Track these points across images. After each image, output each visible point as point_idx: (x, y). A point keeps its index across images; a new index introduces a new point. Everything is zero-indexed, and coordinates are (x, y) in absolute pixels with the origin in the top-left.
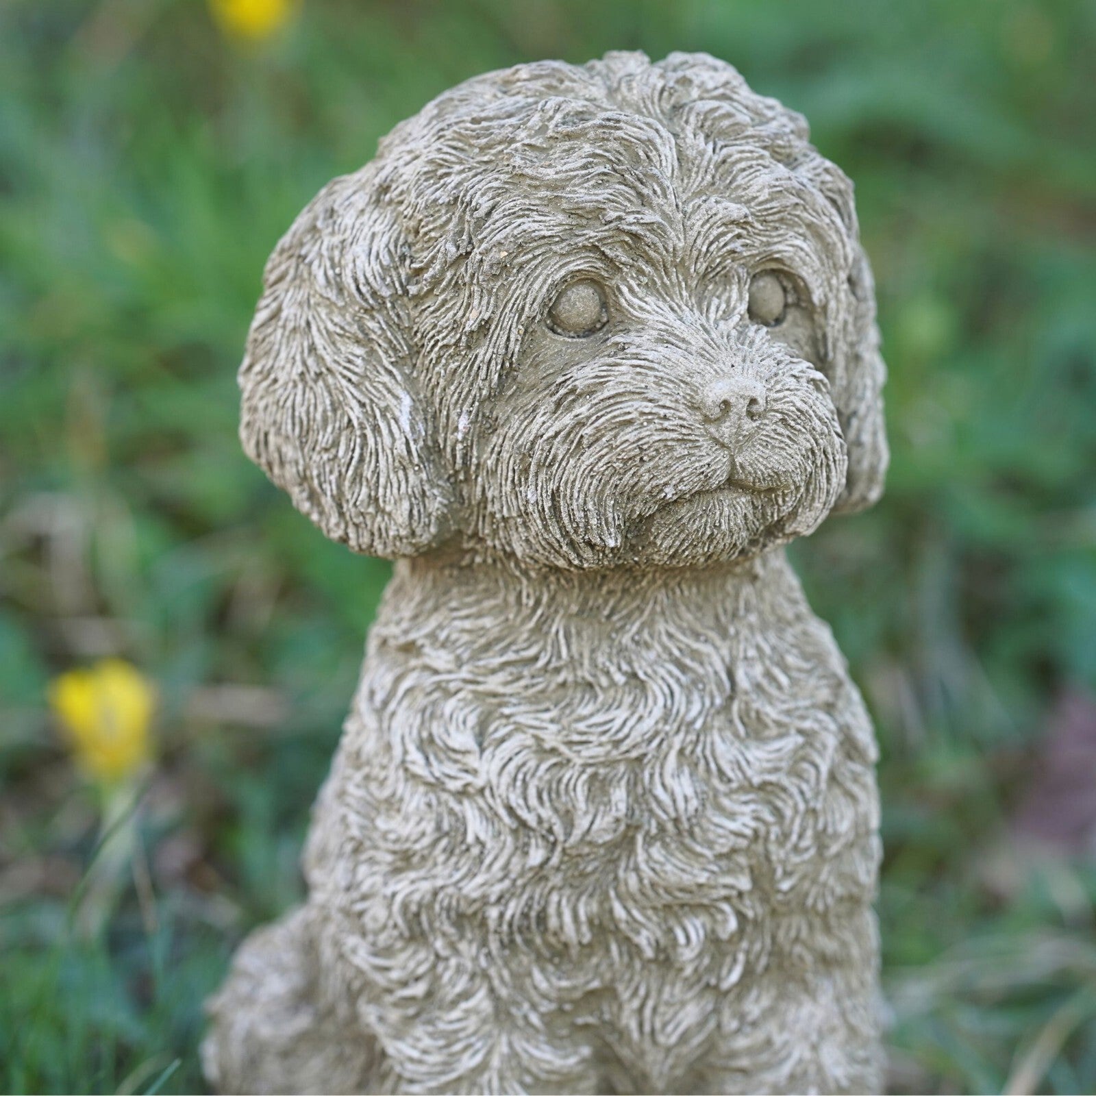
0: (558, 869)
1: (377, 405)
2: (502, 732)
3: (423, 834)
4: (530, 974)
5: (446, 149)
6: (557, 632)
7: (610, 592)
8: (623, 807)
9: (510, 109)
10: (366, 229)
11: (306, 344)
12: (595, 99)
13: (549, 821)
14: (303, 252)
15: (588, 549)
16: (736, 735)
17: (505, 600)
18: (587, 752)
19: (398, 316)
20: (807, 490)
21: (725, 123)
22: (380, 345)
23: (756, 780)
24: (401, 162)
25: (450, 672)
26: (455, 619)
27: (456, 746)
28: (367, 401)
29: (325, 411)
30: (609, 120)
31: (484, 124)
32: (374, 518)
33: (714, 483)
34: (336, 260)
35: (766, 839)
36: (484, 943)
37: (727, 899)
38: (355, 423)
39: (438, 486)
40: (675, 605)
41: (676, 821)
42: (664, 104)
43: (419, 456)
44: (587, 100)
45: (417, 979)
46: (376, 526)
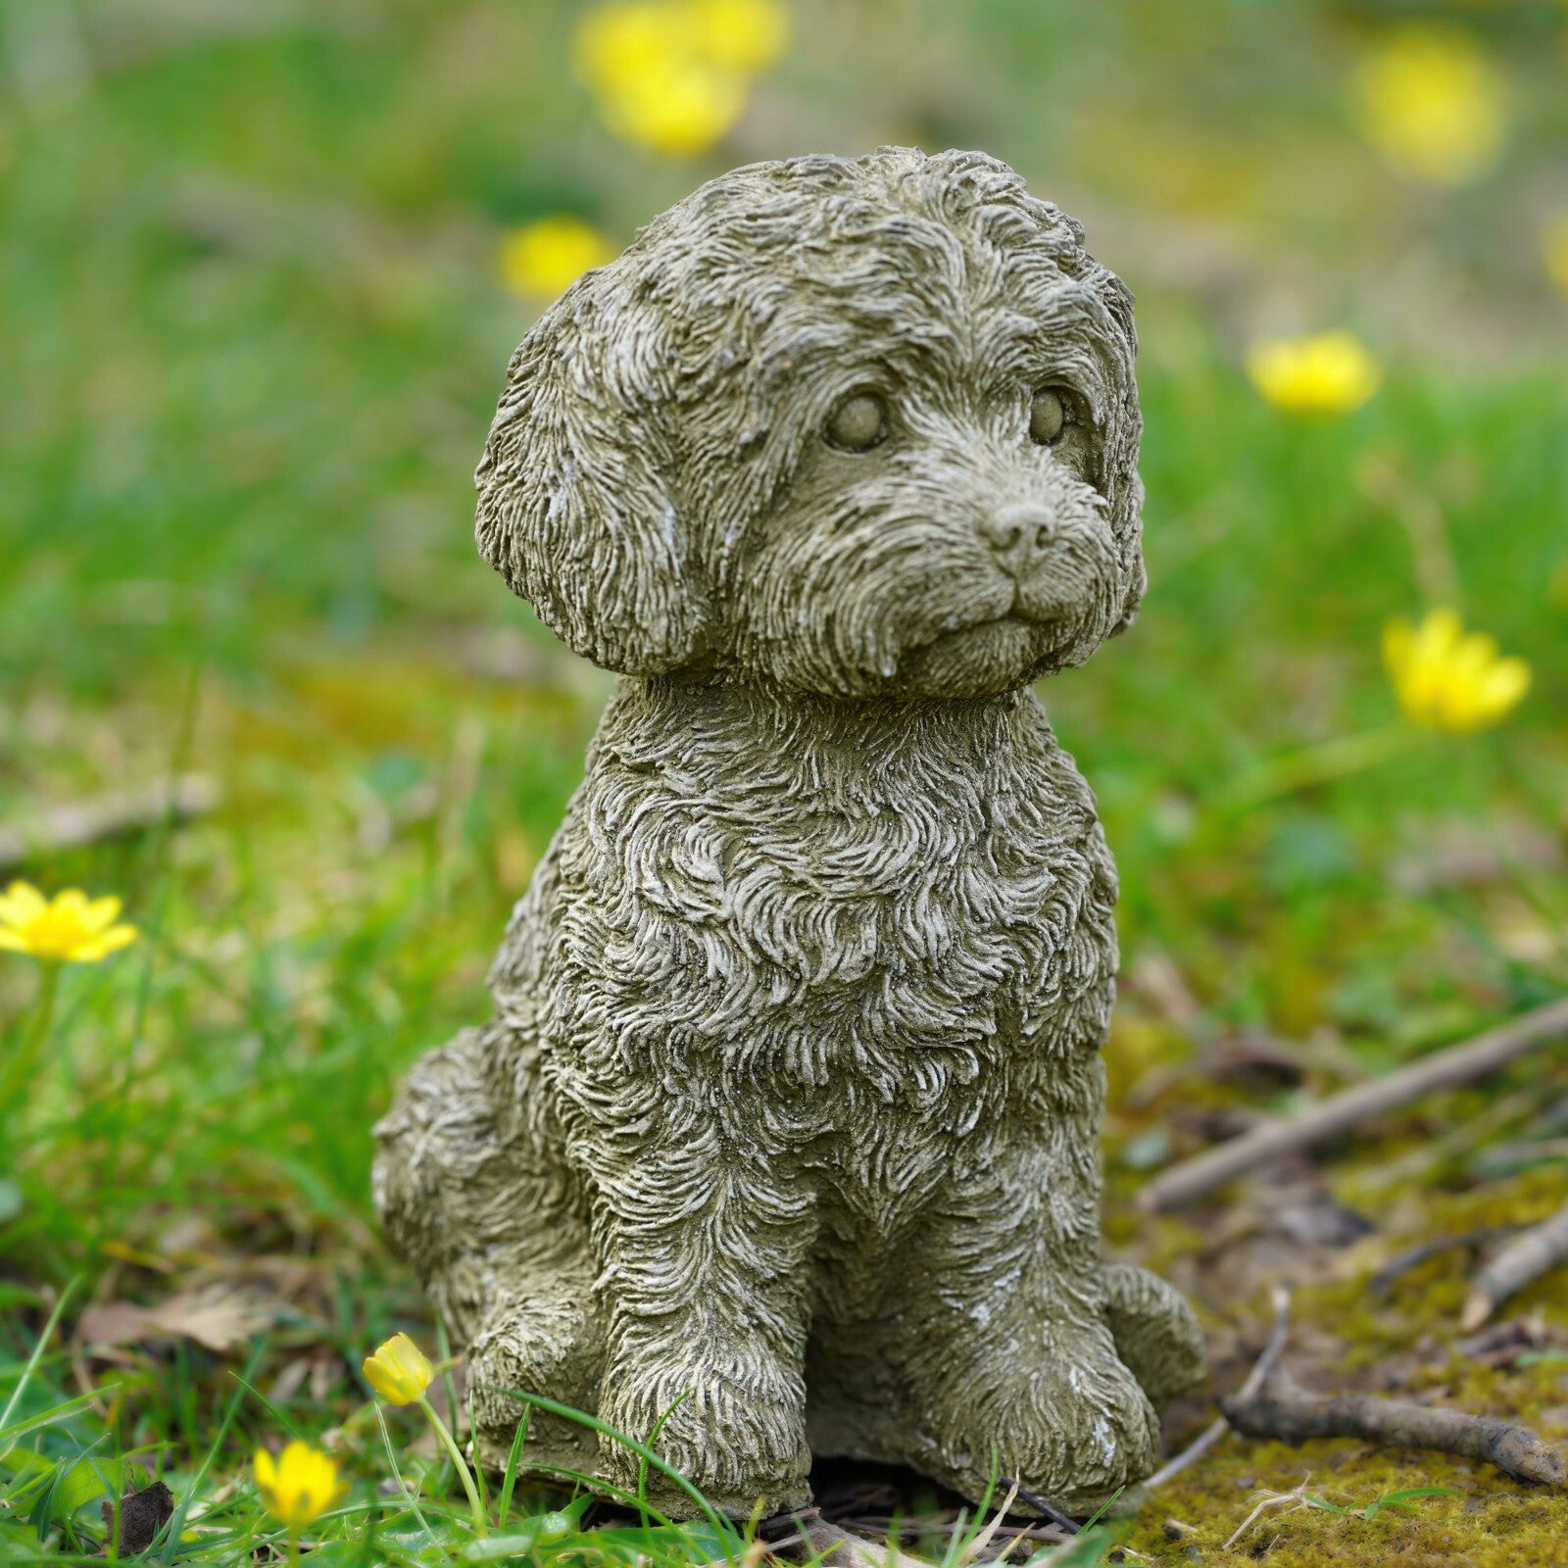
0: (800, 1008)
1: (638, 515)
2: (747, 863)
3: (658, 966)
4: (762, 1116)
5: (720, 247)
6: (810, 758)
7: (867, 720)
8: (872, 944)
9: (787, 206)
10: (629, 328)
11: (559, 447)
12: (876, 199)
13: (796, 958)
14: (559, 347)
15: (859, 678)
16: (991, 873)
17: (754, 723)
18: (838, 887)
19: (664, 422)
20: (1086, 621)
21: (1013, 229)
22: (643, 452)
23: (1009, 921)
24: (669, 258)
25: (692, 796)
26: (699, 740)
27: (700, 875)
28: (627, 511)
29: (578, 519)
30: (897, 224)
31: (761, 222)
32: (627, 633)
33: (999, 612)
34: (596, 359)
35: (1015, 983)
36: (716, 1081)
37: (971, 1043)
38: (613, 532)
39: (698, 603)
40: (931, 734)
41: (926, 961)
42: (947, 206)
43: (681, 572)
44: (867, 199)
45: (639, 1117)
46: (629, 642)
